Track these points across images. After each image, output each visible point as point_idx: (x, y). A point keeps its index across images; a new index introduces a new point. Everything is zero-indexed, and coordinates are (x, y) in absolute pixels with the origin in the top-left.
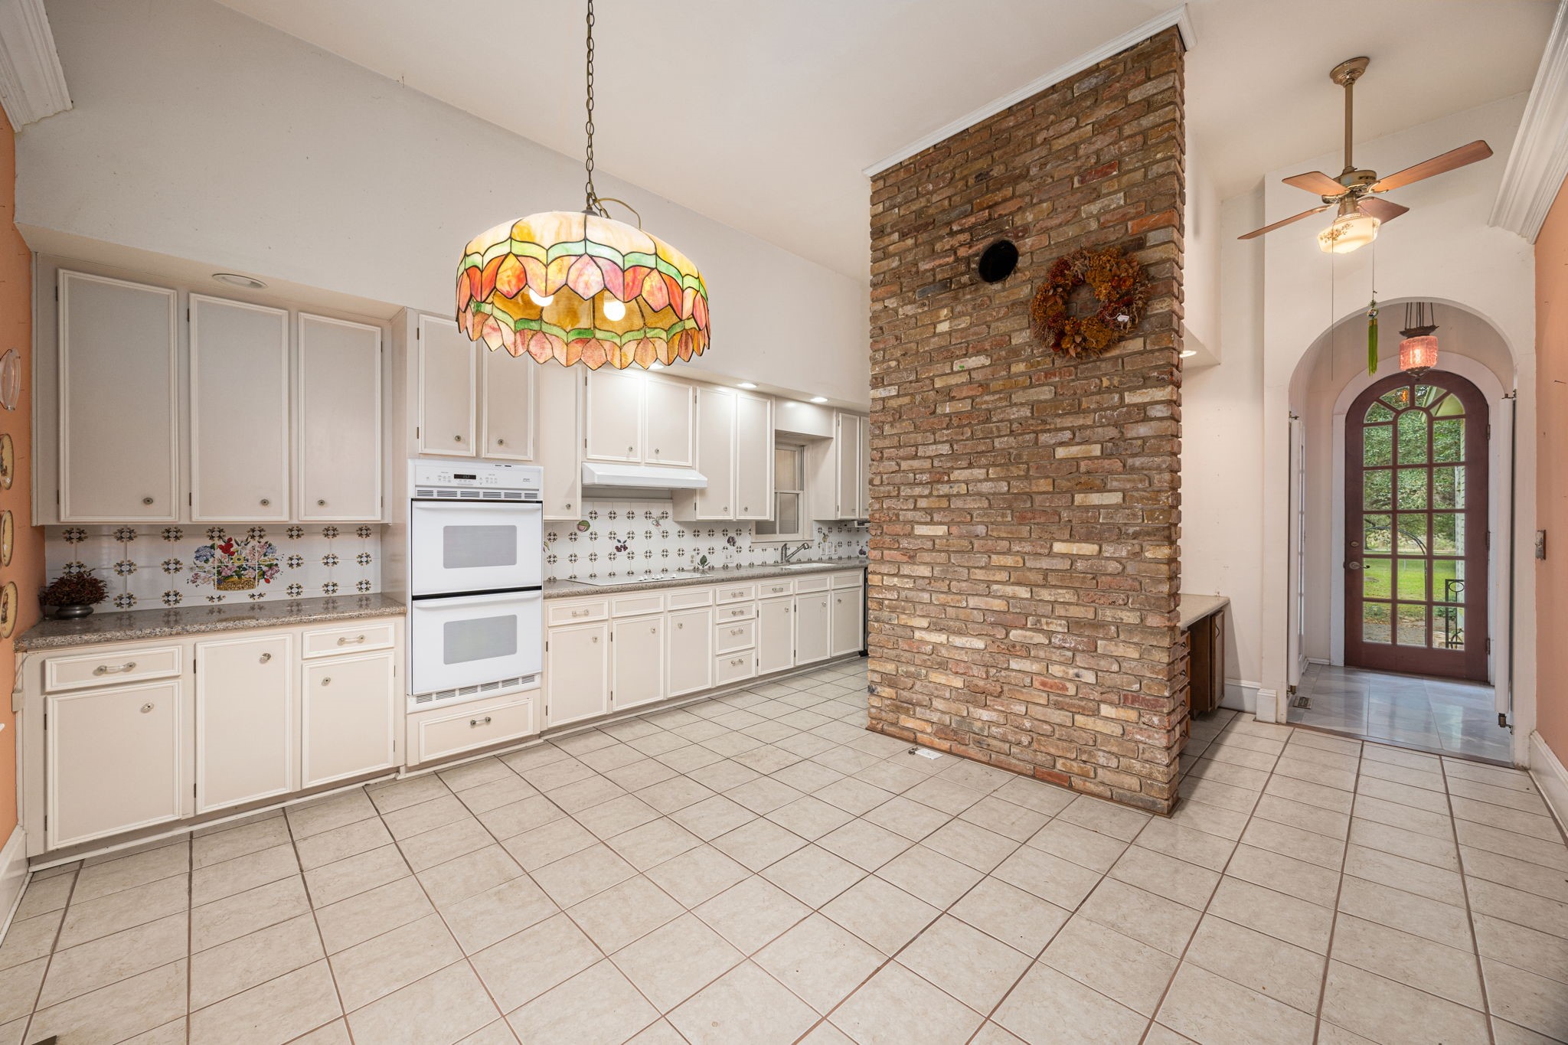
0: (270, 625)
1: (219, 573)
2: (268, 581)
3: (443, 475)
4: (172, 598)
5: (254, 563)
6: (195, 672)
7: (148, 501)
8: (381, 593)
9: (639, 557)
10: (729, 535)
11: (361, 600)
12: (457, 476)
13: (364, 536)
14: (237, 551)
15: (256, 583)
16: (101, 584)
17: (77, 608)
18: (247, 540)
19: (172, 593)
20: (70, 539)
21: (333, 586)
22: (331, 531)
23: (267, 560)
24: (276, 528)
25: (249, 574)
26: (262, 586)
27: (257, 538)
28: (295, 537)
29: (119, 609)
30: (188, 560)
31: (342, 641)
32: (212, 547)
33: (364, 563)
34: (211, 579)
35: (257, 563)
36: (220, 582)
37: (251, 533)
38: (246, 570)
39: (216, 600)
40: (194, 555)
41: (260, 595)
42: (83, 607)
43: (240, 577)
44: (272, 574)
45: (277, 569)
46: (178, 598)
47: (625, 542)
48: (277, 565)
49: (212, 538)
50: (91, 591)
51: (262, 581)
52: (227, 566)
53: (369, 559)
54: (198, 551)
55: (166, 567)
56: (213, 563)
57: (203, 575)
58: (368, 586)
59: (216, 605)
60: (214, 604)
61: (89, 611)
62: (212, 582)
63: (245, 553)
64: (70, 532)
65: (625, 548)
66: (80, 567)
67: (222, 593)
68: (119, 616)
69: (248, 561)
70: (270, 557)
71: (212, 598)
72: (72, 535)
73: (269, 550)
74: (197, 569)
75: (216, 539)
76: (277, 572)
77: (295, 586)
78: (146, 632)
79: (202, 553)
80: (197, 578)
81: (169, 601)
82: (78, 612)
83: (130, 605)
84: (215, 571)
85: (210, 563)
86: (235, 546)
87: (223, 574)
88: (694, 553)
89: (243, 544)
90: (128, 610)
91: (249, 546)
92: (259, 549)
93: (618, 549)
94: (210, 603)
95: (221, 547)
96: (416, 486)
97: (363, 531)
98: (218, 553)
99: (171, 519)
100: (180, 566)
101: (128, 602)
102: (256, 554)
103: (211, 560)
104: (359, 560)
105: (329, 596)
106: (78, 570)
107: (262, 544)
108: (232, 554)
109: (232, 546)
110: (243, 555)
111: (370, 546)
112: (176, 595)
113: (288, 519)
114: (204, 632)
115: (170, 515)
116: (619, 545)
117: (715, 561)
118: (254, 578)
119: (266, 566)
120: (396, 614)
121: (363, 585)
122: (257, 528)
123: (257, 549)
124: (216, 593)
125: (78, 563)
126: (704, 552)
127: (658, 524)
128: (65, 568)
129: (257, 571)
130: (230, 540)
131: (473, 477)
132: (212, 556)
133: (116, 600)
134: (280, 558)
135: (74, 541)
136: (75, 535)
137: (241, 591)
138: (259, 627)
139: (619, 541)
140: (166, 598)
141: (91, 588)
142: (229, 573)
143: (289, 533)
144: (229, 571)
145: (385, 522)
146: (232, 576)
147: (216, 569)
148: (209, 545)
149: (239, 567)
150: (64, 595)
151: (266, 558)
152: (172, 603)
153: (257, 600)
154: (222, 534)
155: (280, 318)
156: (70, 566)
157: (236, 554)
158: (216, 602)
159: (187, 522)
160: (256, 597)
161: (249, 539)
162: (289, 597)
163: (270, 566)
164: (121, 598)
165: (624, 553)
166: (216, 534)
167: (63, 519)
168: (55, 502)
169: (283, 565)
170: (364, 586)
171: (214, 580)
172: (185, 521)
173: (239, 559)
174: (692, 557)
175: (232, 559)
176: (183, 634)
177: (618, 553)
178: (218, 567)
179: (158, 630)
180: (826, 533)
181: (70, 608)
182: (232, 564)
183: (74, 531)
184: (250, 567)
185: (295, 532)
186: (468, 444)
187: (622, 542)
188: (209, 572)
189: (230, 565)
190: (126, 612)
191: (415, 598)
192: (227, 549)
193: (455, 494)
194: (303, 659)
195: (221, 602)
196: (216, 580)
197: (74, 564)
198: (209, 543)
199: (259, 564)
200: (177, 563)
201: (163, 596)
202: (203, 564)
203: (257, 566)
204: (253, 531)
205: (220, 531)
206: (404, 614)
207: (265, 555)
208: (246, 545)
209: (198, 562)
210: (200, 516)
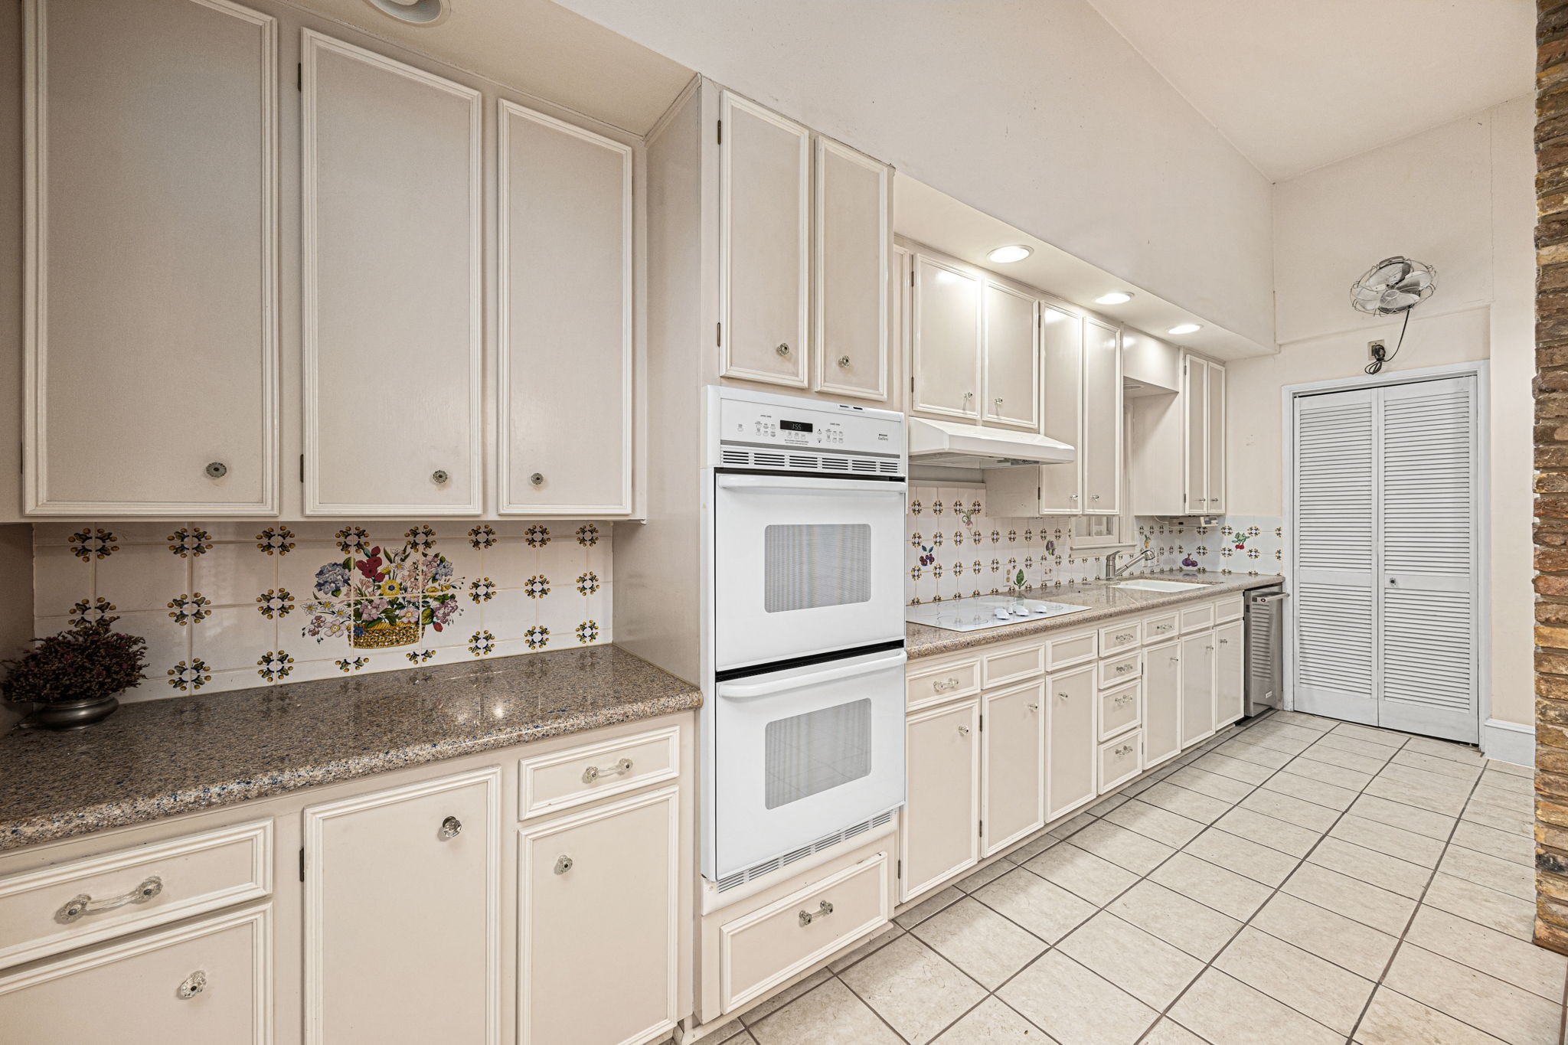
0: (460, 755)
1: (358, 614)
2: (438, 628)
3: (764, 420)
4: (275, 666)
5: (415, 594)
6: (302, 879)
7: (216, 470)
8: (613, 645)
9: (948, 573)
10: (1048, 539)
11: (583, 657)
12: (786, 425)
13: (588, 543)
14: (389, 573)
15: (420, 632)
16: (135, 648)
17: (82, 705)
18: (405, 550)
19: (275, 657)
20: (83, 552)
21: (542, 633)
22: (538, 533)
23: (436, 588)
24: (452, 526)
25: (409, 615)
26: (429, 638)
27: (421, 548)
28: (482, 545)
29: (178, 693)
30: (304, 591)
31: (592, 776)
32: (346, 565)
33: (588, 591)
34: (343, 627)
35: (421, 595)
36: (359, 631)
37: (411, 538)
38: (403, 607)
39: (352, 667)
40: (315, 580)
41: (427, 654)
42: (96, 702)
43: (392, 620)
44: (445, 615)
45: (453, 605)
46: (287, 665)
47: (931, 550)
48: (453, 597)
49: (345, 547)
50: (108, 669)
51: (430, 627)
52: (371, 602)
53: (595, 584)
54: (321, 573)
55: (265, 604)
56: (347, 595)
57: (329, 618)
58: (594, 631)
59: (352, 677)
60: (349, 674)
61: (110, 706)
62: (346, 633)
63: (402, 575)
64: (84, 538)
65: (932, 559)
66: (102, 608)
67: (362, 652)
68: (176, 706)
69: (406, 590)
70: (442, 582)
71: (345, 664)
72: (89, 544)
73: (442, 571)
74: (320, 608)
75: (353, 549)
76: (454, 609)
77: (482, 635)
78: (187, 799)
79: (327, 576)
80: (319, 626)
81: (270, 672)
82: (83, 713)
83: (198, 682)
84: (351, 611)
85: (342, 596)
86: (385, 562)
87: (365, 616)
88: (1010, 567)
89: (398, 559)
90: (196, 692)
91: (409, 562)
92: (425, 568)
93: (923, 561)
94: (342, 674)
95: (360, 565)
96: (723, 442)
97: (587, 532)
98: (357, 576)
99: (265, 510)
100: (290, 603)
101: (195, 677)
102: (420, 578)
103: (344, 589)
104: (581, 585)
105: (534, 651)
106: (99, 615)
107: (430, 558)
108: (381, 577)
109: (379, 562)
110: (398, 581)
111: (596, 560)
112: (282, 660)
113: (479, 512)
114: (320, 784)
115: (262, 501)
116: (924, 554)
117: (1033, 579)
118: (417, 623)
119: (436, 599)
120: (684, 709)
121: (587, 629)
122: (421, 530)
123: (420, 567)
124: (352, 653)
125: (99, 600)
126: (1021, 565)
127: (969, 523)
128: (73, 612)
129: (422, 609)
130: (377, 550)
131: (807, 428)
132: (346, 582)
133: (171, 673)
134: (458, 584)
135: (92, 556)
136: (93, 544)
137: (395, 649)
138: (437, 759)
139: (924, 549)
140: (264, 667)
141: (107, 661)
142: (375, 614)
143: (473, 537)
144: (374, 611)
145: (637, 517)
146: (379, 619)
147: (352, 608)
148: (341, 561)
149: (391, 603)
150: (47, 681)
151: (436, 585)
152: (275, 676)
153: (421, 664)
154: (363, 540)
155: (466, 104)
156: (83, 607)
157: (387, 577)
158: (353, 671)
159: (297, 518)
160: (420, 659)
161: (409, 550)
162: (472, 657)
163: (443, 600)
164: (181, 669)
165: (930, 567)
166: (352, 540)
167: (30, 508)
168: (17, 469)
169: (463, 597)
170: (588, 632)
171: (348, 629)
172: (291, 515)
173: (391, 588)
174: (1009, 572)
175: (379, 587)
176: (274, 794)
177: (922, 567)
178: (356, 604)
179: (215, 790)
180: (1148, 535)
181: (68, 707)
182: (380, 597)
183: (93, 534)
184: (409, 602)
185: (482, 535)
186: (796, 363)
187: (928, 549)
188: (340, 613)
189: (376, 599)
190: (192, 698)
191: (722, 676)
192: (370, 568)
193: (780, 459)
194: (519, 821)
195: (362, 671)
196: (353, 629)
197: (92, 604)
198: (341, 558)
199: (425, 597)
200: (284, 596)
201: (260, 663)
202: (329, 598)
203: (421, 600)
204: (415, 533)
205: (361, 534)
206: (696, 708)
207: (434, 579)
208: (403, 560)
209: (320, 595)
210: (320, 505)
